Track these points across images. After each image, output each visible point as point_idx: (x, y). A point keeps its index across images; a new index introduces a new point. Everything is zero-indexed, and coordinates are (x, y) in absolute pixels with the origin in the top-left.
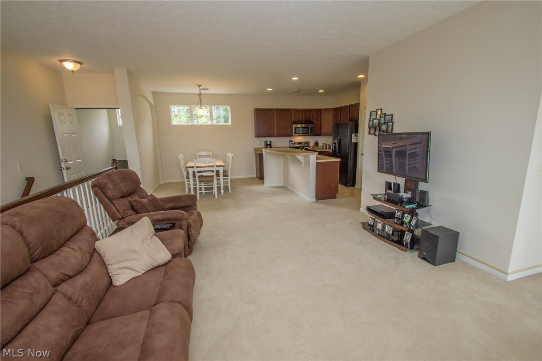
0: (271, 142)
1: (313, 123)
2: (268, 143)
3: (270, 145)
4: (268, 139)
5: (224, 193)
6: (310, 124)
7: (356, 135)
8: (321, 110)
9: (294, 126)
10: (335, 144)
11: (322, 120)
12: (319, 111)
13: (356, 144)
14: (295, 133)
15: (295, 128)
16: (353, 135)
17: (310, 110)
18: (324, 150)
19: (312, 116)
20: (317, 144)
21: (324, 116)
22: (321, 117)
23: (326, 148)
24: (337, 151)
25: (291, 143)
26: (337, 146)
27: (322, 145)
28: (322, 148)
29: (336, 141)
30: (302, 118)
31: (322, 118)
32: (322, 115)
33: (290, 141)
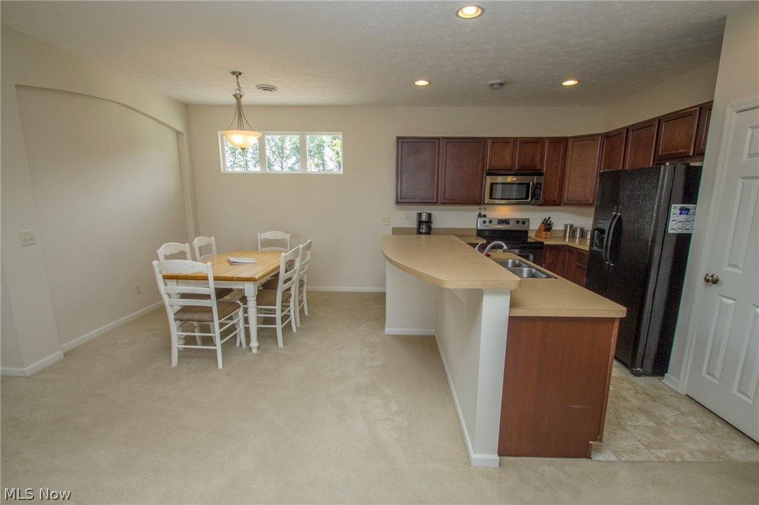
0: (430, 215)
1: (542, 174)
2: (424, 218)
3: (429, 222)
4: (425, 210)
5: (258, 348)
6: (533, 175)
7: (684, 211)
8: (566, 139)
9: (489, 180)
10: (602, 231)
11: (568, 167)
12: (560, 144)
13: (683, 242)
14: (491, 197)
15: (492, 185)
16: (675, 209)
17: (537, 141)
18: (567, 242)
19: (538, 155)
20: (547, 226)
21: (573, 154)
22: (565, 156)
23: (573, 236)
24: (605, 254)
25: (482, 220)
26: (608, 238)
27: (562, 228)
28: (562, 235)
29: (605, 225)
30: (513, 159)
31: (568, 160)
32: (569, 154)
33: (480, 216)
